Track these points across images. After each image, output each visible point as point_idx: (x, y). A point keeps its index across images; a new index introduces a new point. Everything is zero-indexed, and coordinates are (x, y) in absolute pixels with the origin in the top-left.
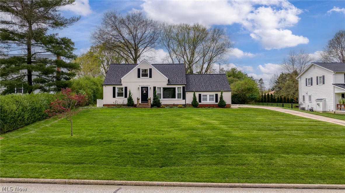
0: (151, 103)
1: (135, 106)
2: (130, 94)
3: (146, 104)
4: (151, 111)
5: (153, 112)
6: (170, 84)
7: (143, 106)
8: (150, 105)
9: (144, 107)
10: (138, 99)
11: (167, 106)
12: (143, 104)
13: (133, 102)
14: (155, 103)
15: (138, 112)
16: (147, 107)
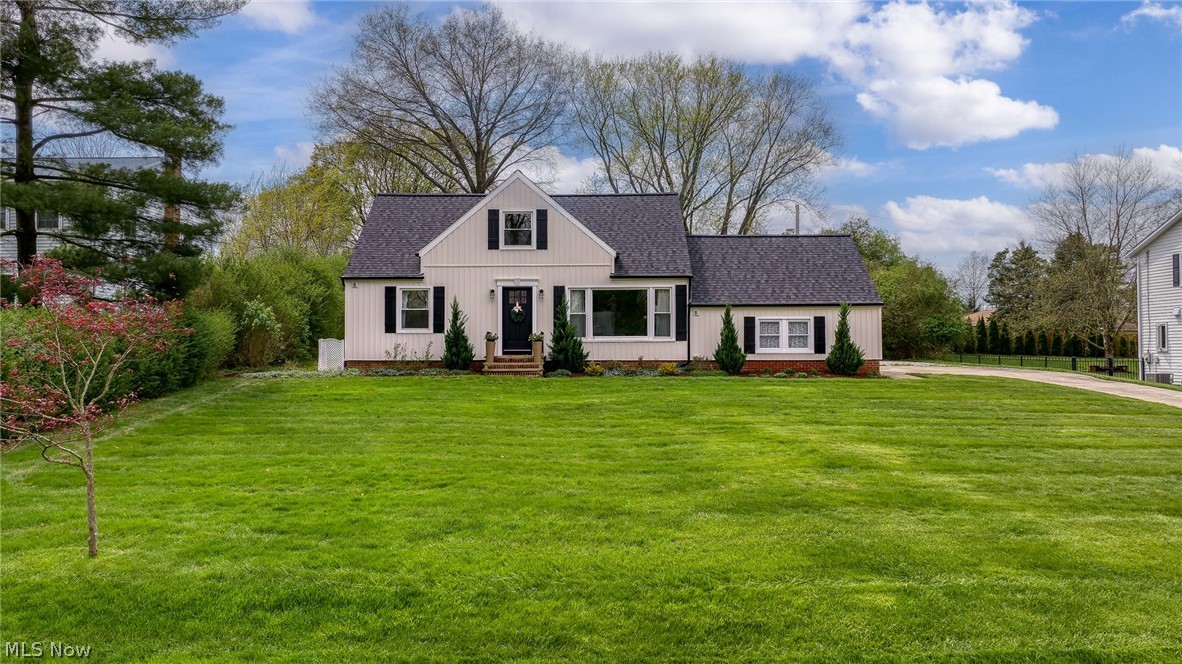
0: (546, 354)
1: (477, 367)
2: (456, 315)
3: (522, 361)
4: (544, 389)
5: (557, 395)
6: (623, 274)
7: (512, 367)
8: (540, 364)
9: (517, 373)
10: (490, 339)
11: (611, 369)
12: (511, 360)
13: (468, 350)
14: (561, 357)
15: (491, 393)
16: (528, 373)
